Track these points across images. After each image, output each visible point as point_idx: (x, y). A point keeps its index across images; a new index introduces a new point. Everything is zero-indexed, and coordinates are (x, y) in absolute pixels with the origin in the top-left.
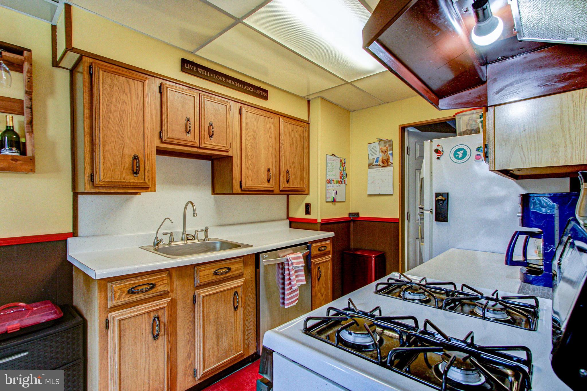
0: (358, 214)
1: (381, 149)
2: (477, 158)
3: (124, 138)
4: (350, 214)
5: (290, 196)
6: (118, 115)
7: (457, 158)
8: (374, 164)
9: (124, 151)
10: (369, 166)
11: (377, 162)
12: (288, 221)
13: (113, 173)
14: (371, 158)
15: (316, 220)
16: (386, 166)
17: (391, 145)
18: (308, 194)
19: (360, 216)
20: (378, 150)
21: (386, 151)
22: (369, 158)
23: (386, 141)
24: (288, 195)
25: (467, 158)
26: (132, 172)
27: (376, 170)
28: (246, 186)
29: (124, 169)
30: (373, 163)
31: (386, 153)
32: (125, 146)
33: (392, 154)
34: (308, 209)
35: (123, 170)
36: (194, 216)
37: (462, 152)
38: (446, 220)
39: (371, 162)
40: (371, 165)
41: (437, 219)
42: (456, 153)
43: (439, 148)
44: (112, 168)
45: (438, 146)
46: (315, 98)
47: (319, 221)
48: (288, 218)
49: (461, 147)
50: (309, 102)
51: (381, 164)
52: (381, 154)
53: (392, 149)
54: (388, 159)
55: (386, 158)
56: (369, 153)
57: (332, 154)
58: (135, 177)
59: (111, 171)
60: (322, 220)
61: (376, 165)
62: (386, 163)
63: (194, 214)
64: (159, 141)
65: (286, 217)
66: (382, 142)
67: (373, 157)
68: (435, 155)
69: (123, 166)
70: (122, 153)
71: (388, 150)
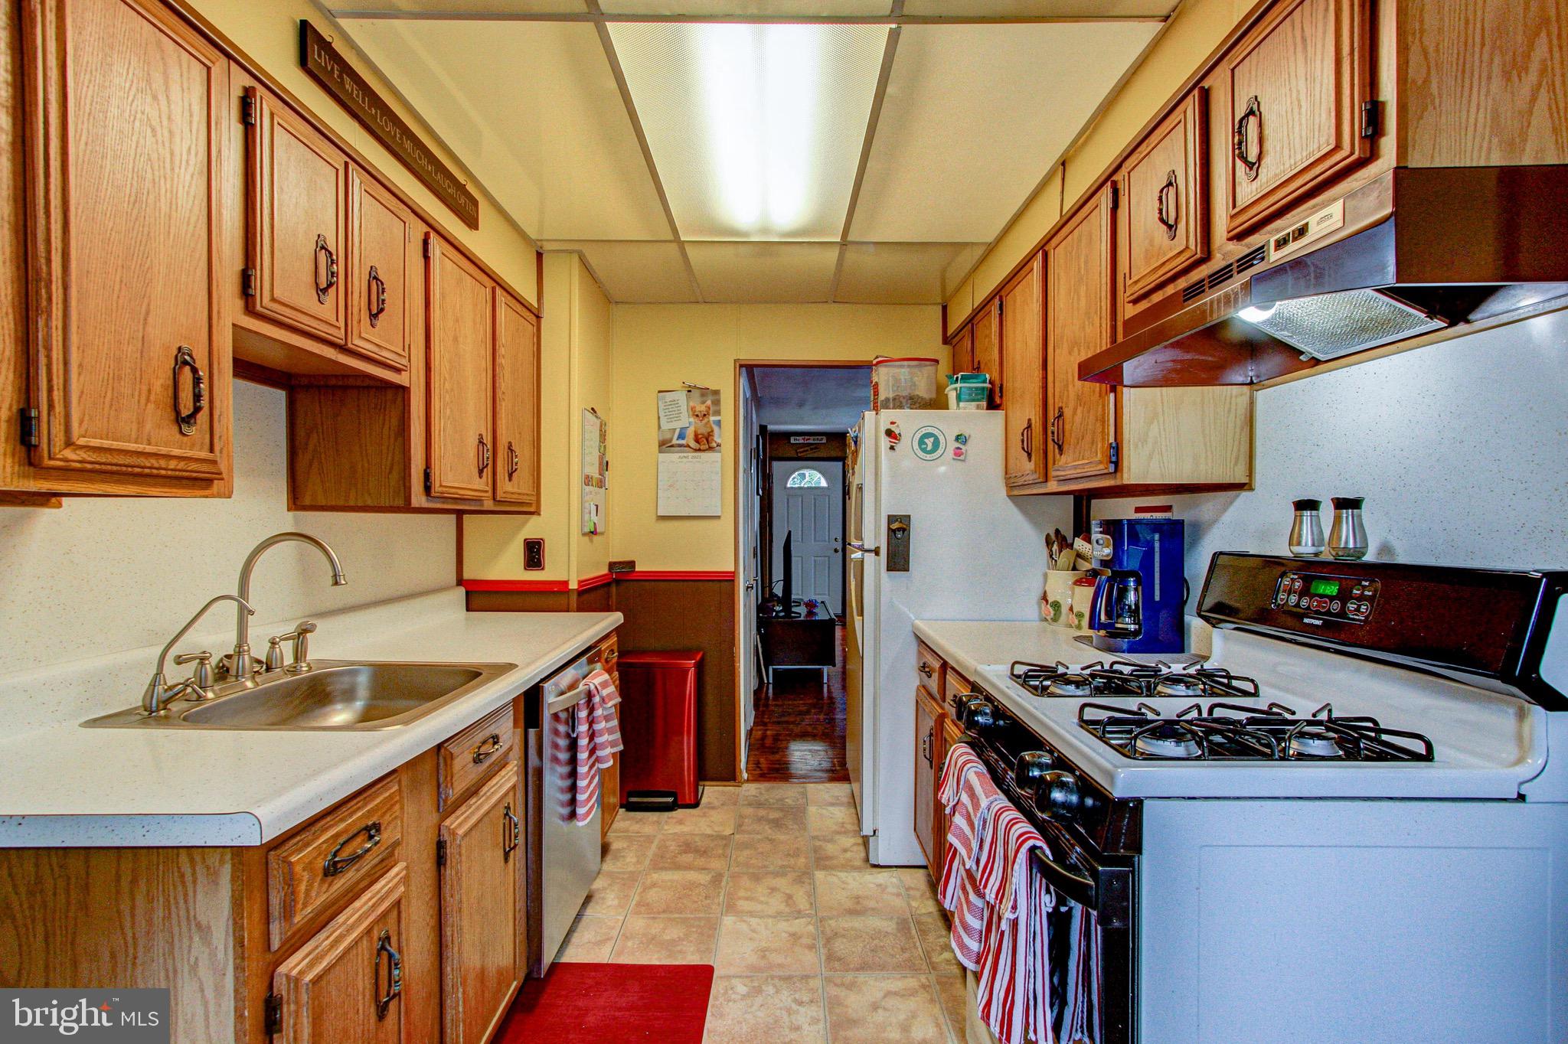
0: (632, 564)
1: (693, 409)
2: (956, 454)
3: (149, 275)
4: (612, 565)
5: (465, 516)
6: (130, 176)
7: (924, 451)
8: (675, 441)
9: (149, 329)
10: (659, 446)
11: (683, 439)
12: (461, 592)
13: (113, 413)
14: (665, 426)
15: (566, 583)
16: (704, 451)
17: (717, 403)
18: (537, 513)
19: (637, 569)
20: (684, 408)
21: (705, 415)
22: (659, 427)
23: (705, 392)
24: (460, 514)
25: (940, 451)
26: (173, 416)
27: (680, 457)
28: (441, 486)
29: (148, 400)
30: (671, 440)
31: (706, 420)
32: (152, 307)
33: (719, 423)
34: (534, 553)
35: (146, 405)
36: (336, 583)
37: (932, 439)
38: (905, 568)
39: (668, 436)
40: (665, 445)
41: (890, 568)
42: (921, 442)
43: (893, 428)
44: (109, 394)
45: (893, 423)
46: (558, 251)
47: (573, 585)
48: (460, 582)
49: (930, 430)
50: (539, 256)
51: (693, 444)
52: (692, 420)
53: (718, 413)
54: (709, 433)
55: (703, 430)
56: (662, 414)
57: (593, 409)
58: (181, 437)
59: (107, 405)
60: (580, 582)
61: (680, 446)
62: (704, 442)
63: (335, 576)
64: (239, 303)
65: (454, 582)
66: (696, 393)
67: (671, 426)
68: (885, 442)
69: (145, 388)
70: (141, 335)
71: (711, 412)
